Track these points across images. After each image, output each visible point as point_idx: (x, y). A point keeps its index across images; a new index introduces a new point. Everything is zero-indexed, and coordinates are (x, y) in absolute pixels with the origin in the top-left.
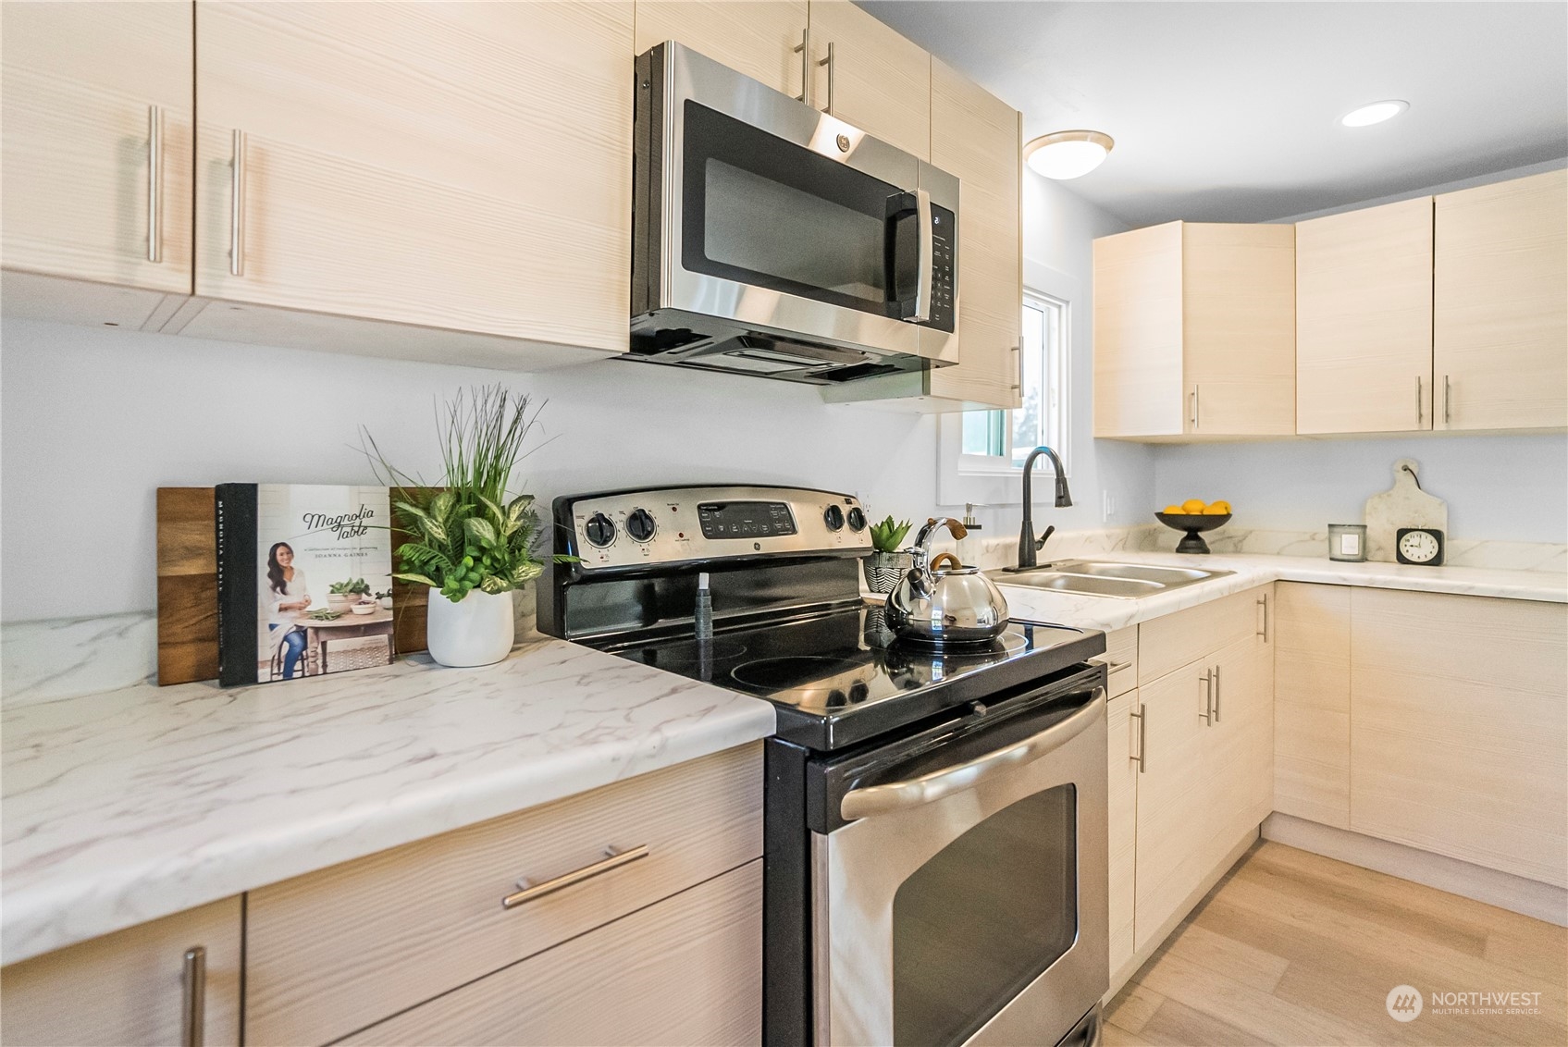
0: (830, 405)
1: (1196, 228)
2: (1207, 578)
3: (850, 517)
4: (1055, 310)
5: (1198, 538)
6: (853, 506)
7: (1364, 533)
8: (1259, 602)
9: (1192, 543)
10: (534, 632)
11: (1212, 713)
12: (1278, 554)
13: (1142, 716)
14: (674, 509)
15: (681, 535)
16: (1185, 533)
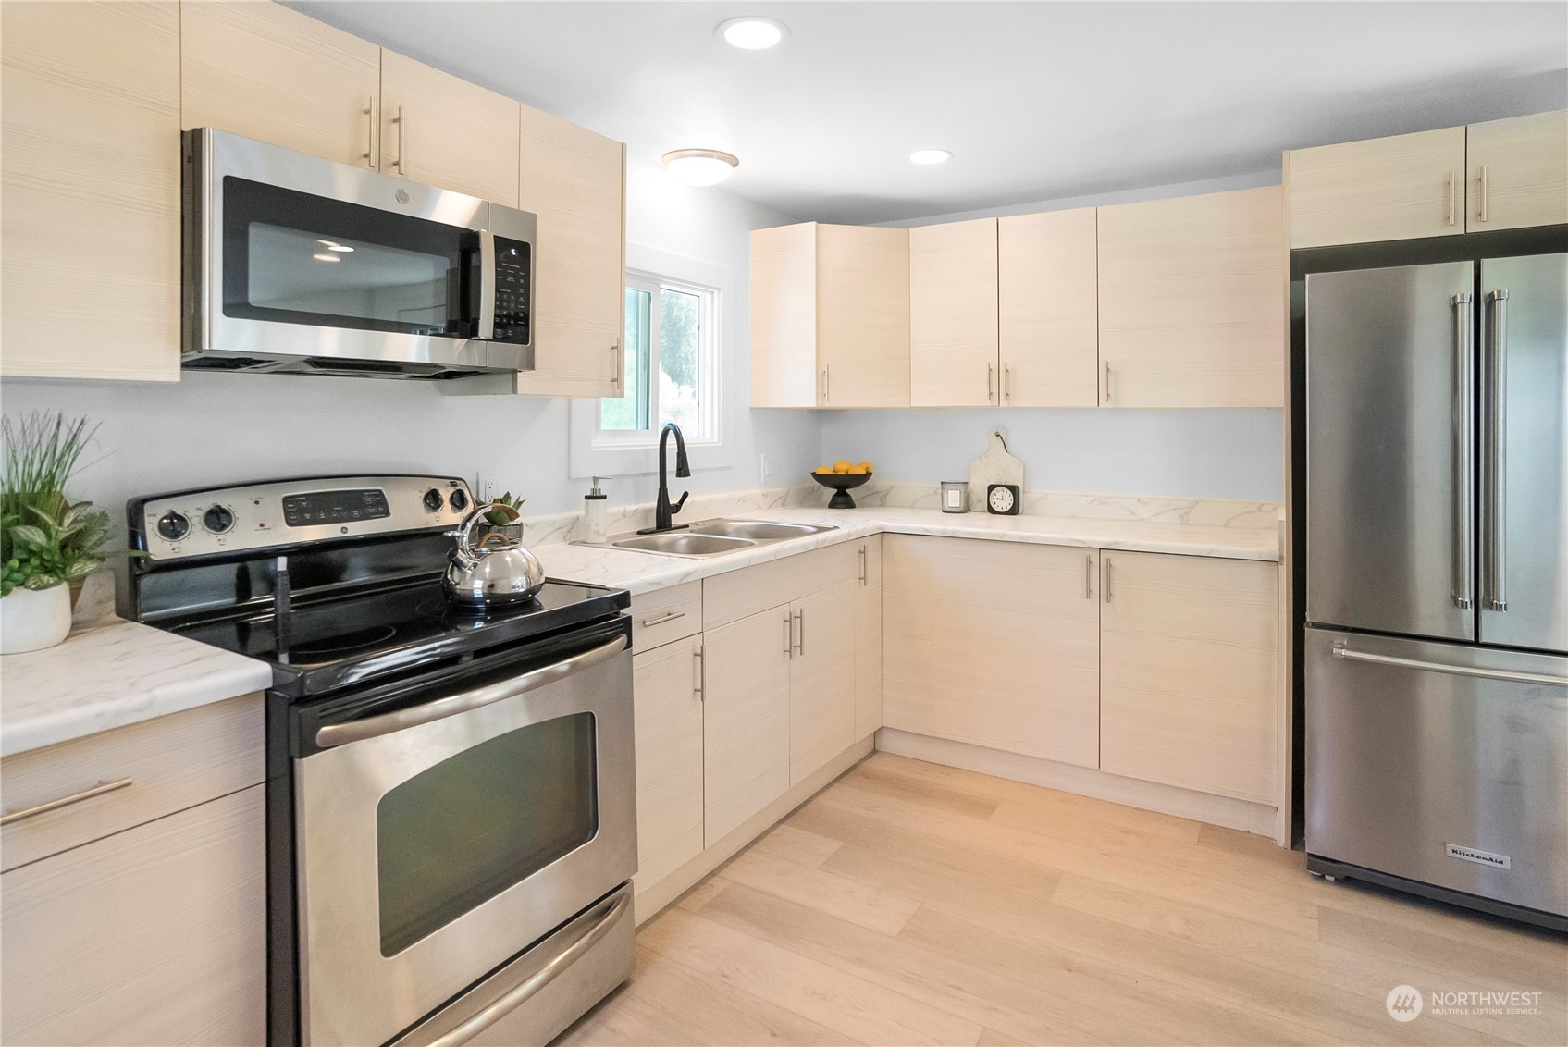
0: (447, 397)
1: (828, 228)
2: (814, 533)
3: (452, 498)
4: (709, 296)
5: (847, 495)
6: (458, 488)
7: (966, 489)
8: (860, 552)
9: (840, 499)
10: (114, 616)
11: (794, 648)
12: (912, 507)
13: (702, 655)
14: (257, 503)
15: (262, 525)
16: (836, 491)
